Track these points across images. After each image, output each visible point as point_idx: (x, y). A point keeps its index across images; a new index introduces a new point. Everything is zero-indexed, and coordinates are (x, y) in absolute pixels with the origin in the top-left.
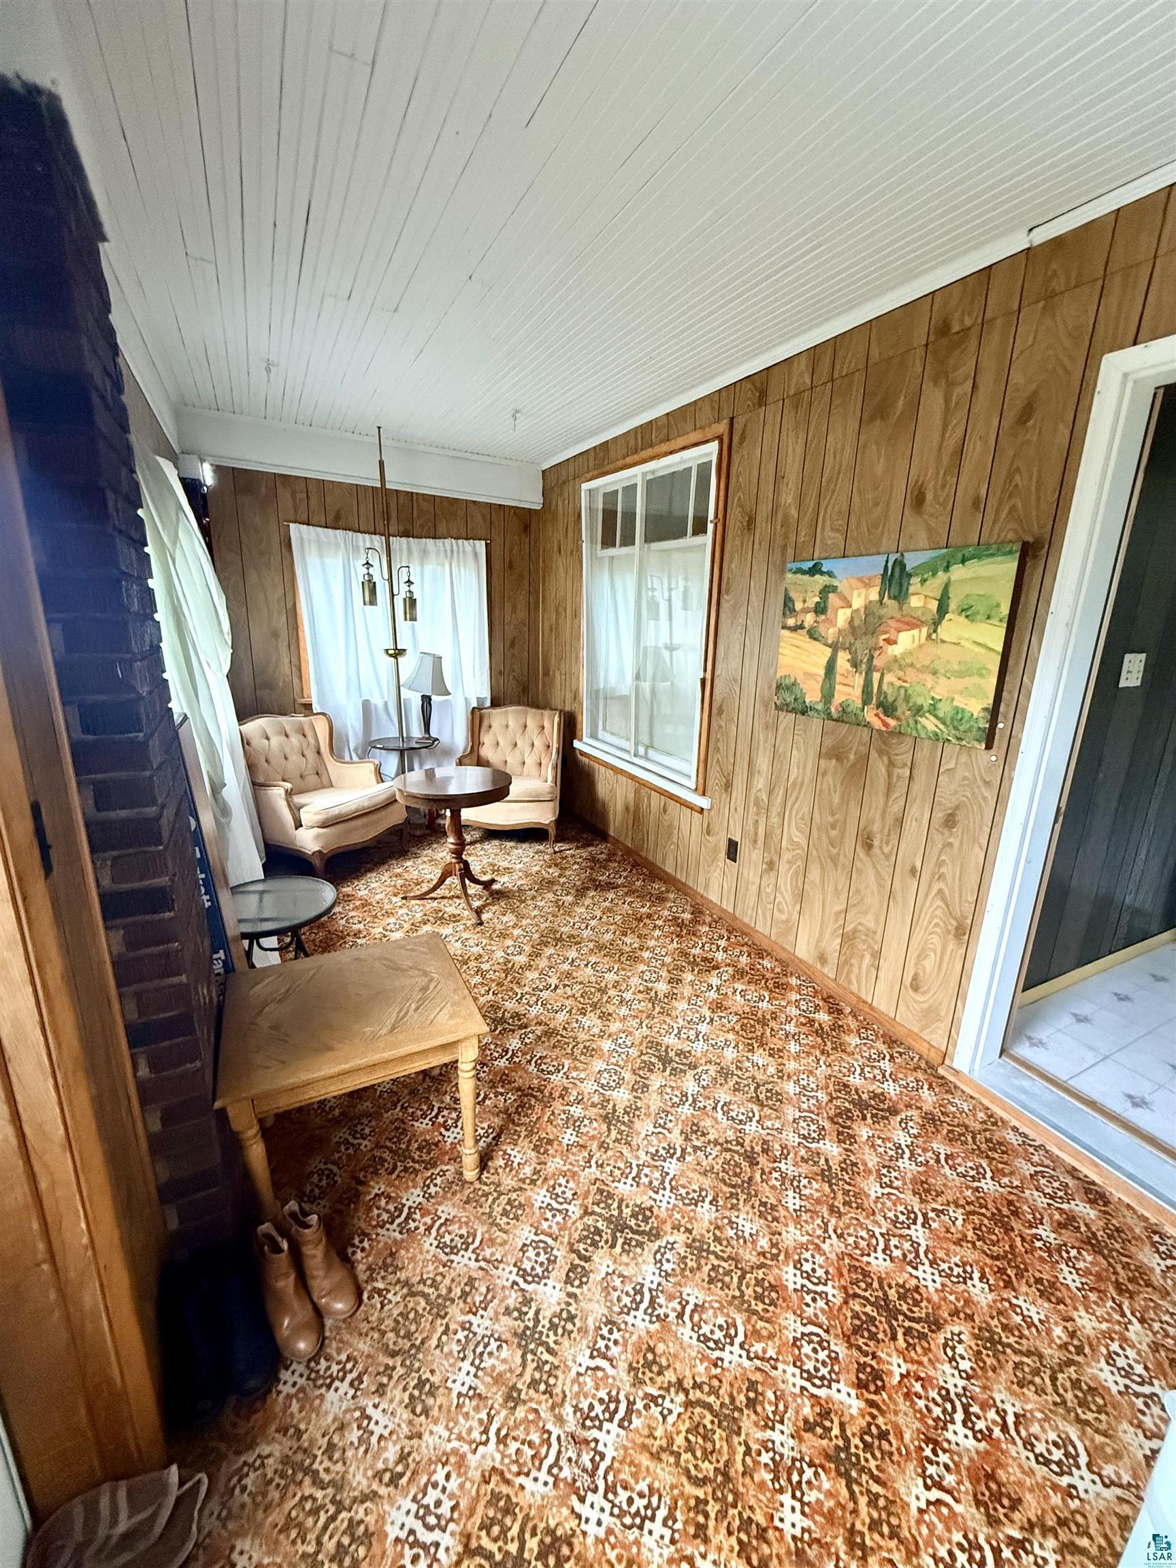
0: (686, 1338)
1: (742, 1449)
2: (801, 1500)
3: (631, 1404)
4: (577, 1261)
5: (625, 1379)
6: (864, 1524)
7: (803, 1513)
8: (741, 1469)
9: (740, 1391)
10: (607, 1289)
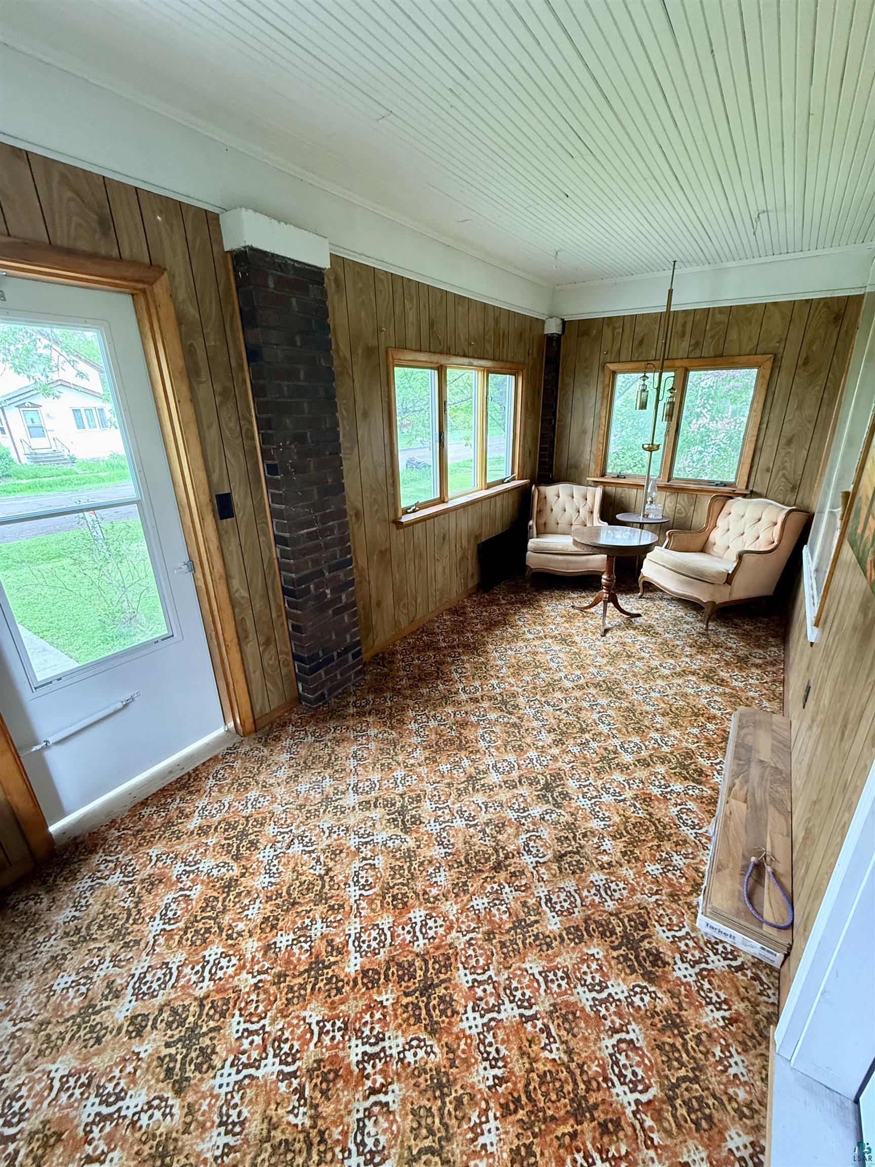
0: (353, 865)
1: (308, 909)
2: (292, 944)
3: (313, 851)
4: (372, 803)
5: (323, 845)
6: (290, 981)
7: (287, 946)
8: (299, 910)
9: (337, 900)
10: (364, 821)
